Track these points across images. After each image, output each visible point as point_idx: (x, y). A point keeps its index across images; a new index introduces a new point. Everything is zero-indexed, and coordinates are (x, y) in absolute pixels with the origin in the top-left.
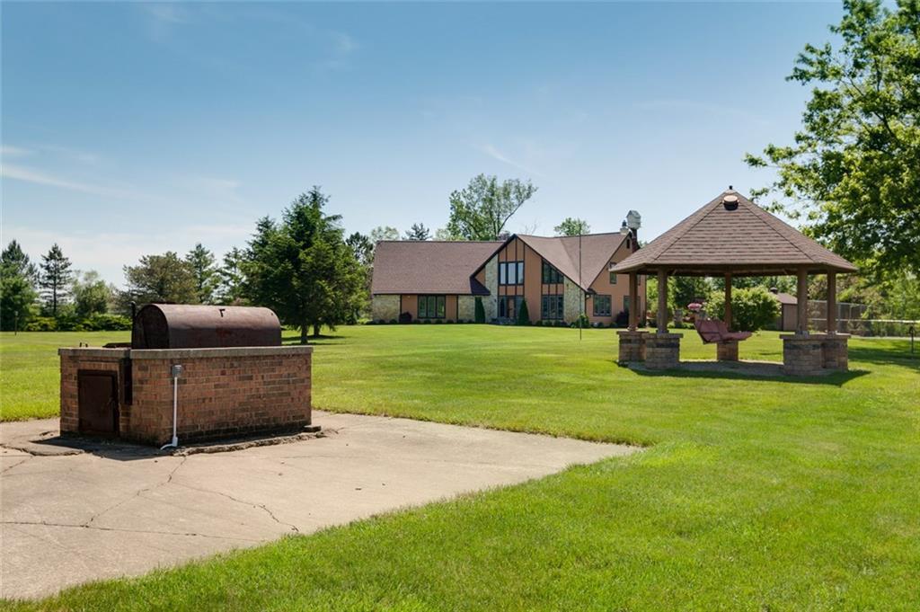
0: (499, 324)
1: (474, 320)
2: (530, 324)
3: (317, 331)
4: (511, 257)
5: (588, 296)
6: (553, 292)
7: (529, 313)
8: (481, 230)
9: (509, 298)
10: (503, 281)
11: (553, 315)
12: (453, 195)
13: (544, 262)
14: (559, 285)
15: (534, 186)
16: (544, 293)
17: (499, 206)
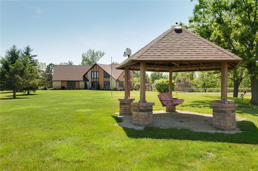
0: (91, 90)
1: (84, 88)
2: (100, 90)
3: (28, 92)
4: (95, 70)
5: (117, 82)
6: (107, 80)
7: (100, 87)
8: (90, 64)
9: (94, 82)
10: (93, 77)
11: (107, 87)
12: (82, 54)
13: (104, 71)
14: (109, 78)
15: (105, 53)
16: (104, 81)
17: (95, 58)
